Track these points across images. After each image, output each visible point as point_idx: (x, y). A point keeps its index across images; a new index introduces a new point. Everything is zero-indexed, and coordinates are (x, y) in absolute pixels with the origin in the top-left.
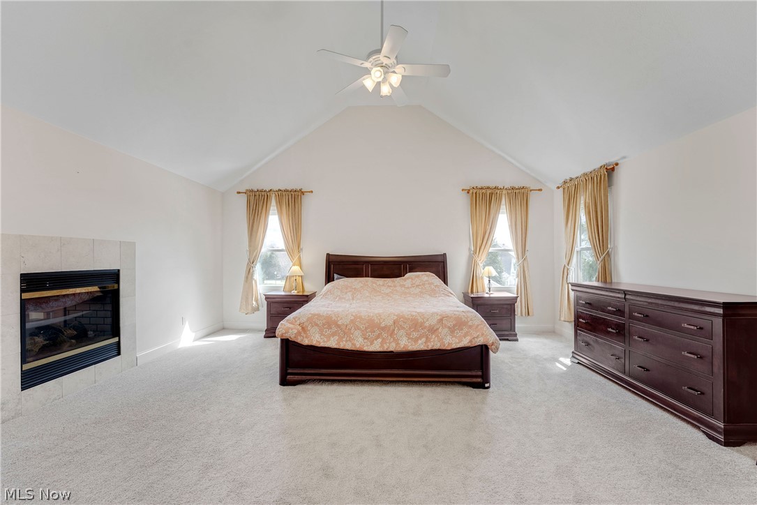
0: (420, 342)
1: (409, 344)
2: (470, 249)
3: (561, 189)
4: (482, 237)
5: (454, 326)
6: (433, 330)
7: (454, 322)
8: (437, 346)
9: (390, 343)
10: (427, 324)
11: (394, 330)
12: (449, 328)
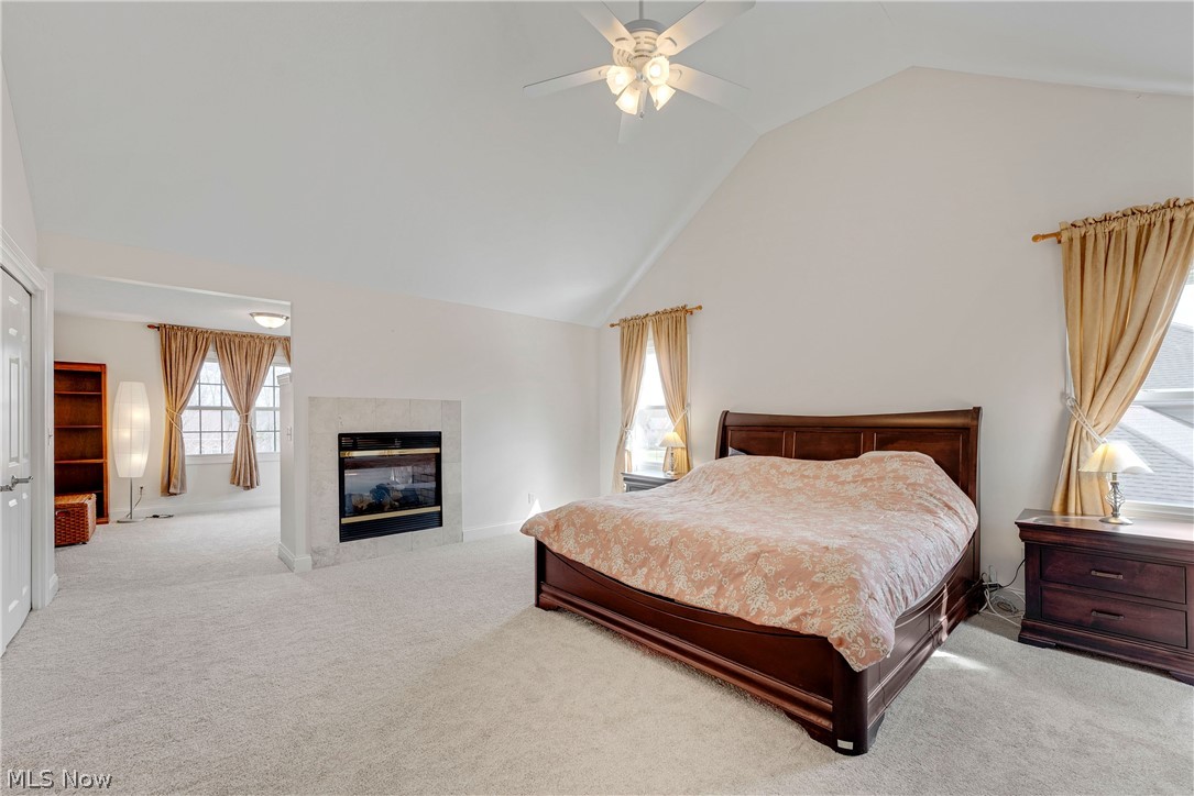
0: (706, 591)
1: (688, 592)
2: (1064, 395)
5: (778, 575)
6: (733, 574)
7: (780, 567)
8: (734, 610)
9: (659, 580)
10: (724, 559)
11: (668, 556)
12: (765, 576)
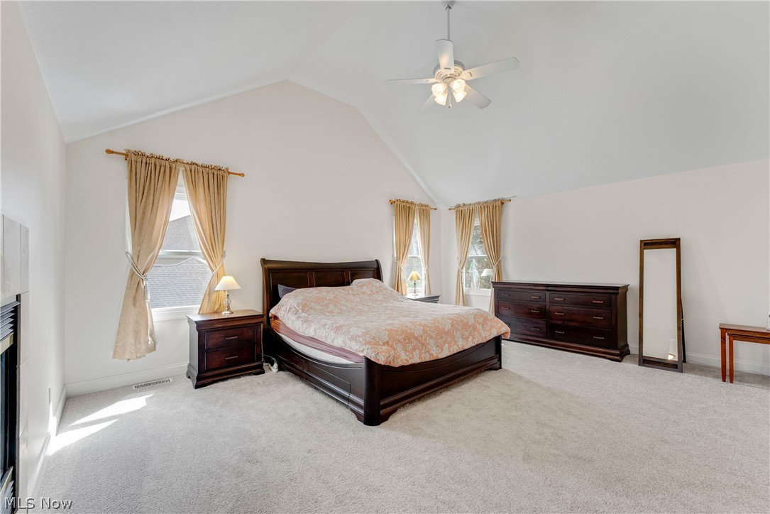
3: (454, 212)
4: (403, 247)
